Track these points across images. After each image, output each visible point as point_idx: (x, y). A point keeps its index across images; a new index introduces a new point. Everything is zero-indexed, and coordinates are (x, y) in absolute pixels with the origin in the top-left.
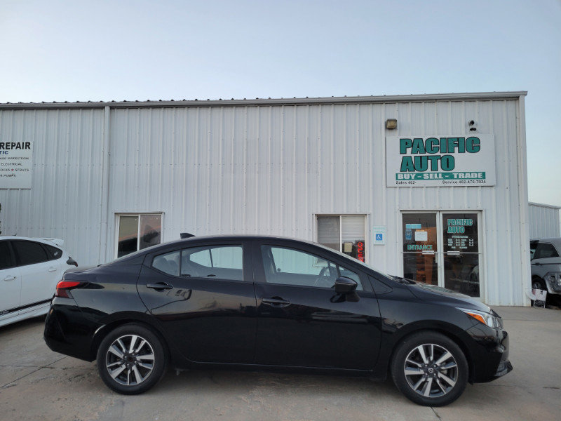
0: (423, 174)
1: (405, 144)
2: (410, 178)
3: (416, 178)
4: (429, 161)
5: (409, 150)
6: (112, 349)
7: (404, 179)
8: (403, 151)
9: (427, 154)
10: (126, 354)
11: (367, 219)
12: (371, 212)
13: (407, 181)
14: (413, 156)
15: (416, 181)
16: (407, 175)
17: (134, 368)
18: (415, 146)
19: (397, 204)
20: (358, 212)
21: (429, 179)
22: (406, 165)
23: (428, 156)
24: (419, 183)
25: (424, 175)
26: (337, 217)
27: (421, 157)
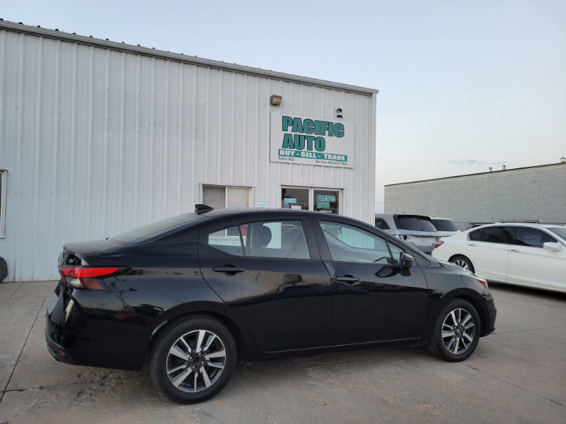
0: (300, 152)
1: (287, 121)
2: (291, 155)
3: (295, 155)
4: (306, 141)
5: (290, 128)
6: (175, 351)
7: (285, 155)
8: (285, 129)
9: (304, 134)
10: (193, 355)
11: (251, 193)
12: (256, 185)
13: (288, 158)
14: (293, 134)
15: (295, 158)
16: (288, 151)
17: (202, 370)
18: (295, 125)
19: (279, 179)
20: (244, 185)
21: (305, 157)
22: (287, 143)
23: (305, 136)
24: (297, 160)
25: (302, 153)
26: (222, 188)
27: (300, 136)
